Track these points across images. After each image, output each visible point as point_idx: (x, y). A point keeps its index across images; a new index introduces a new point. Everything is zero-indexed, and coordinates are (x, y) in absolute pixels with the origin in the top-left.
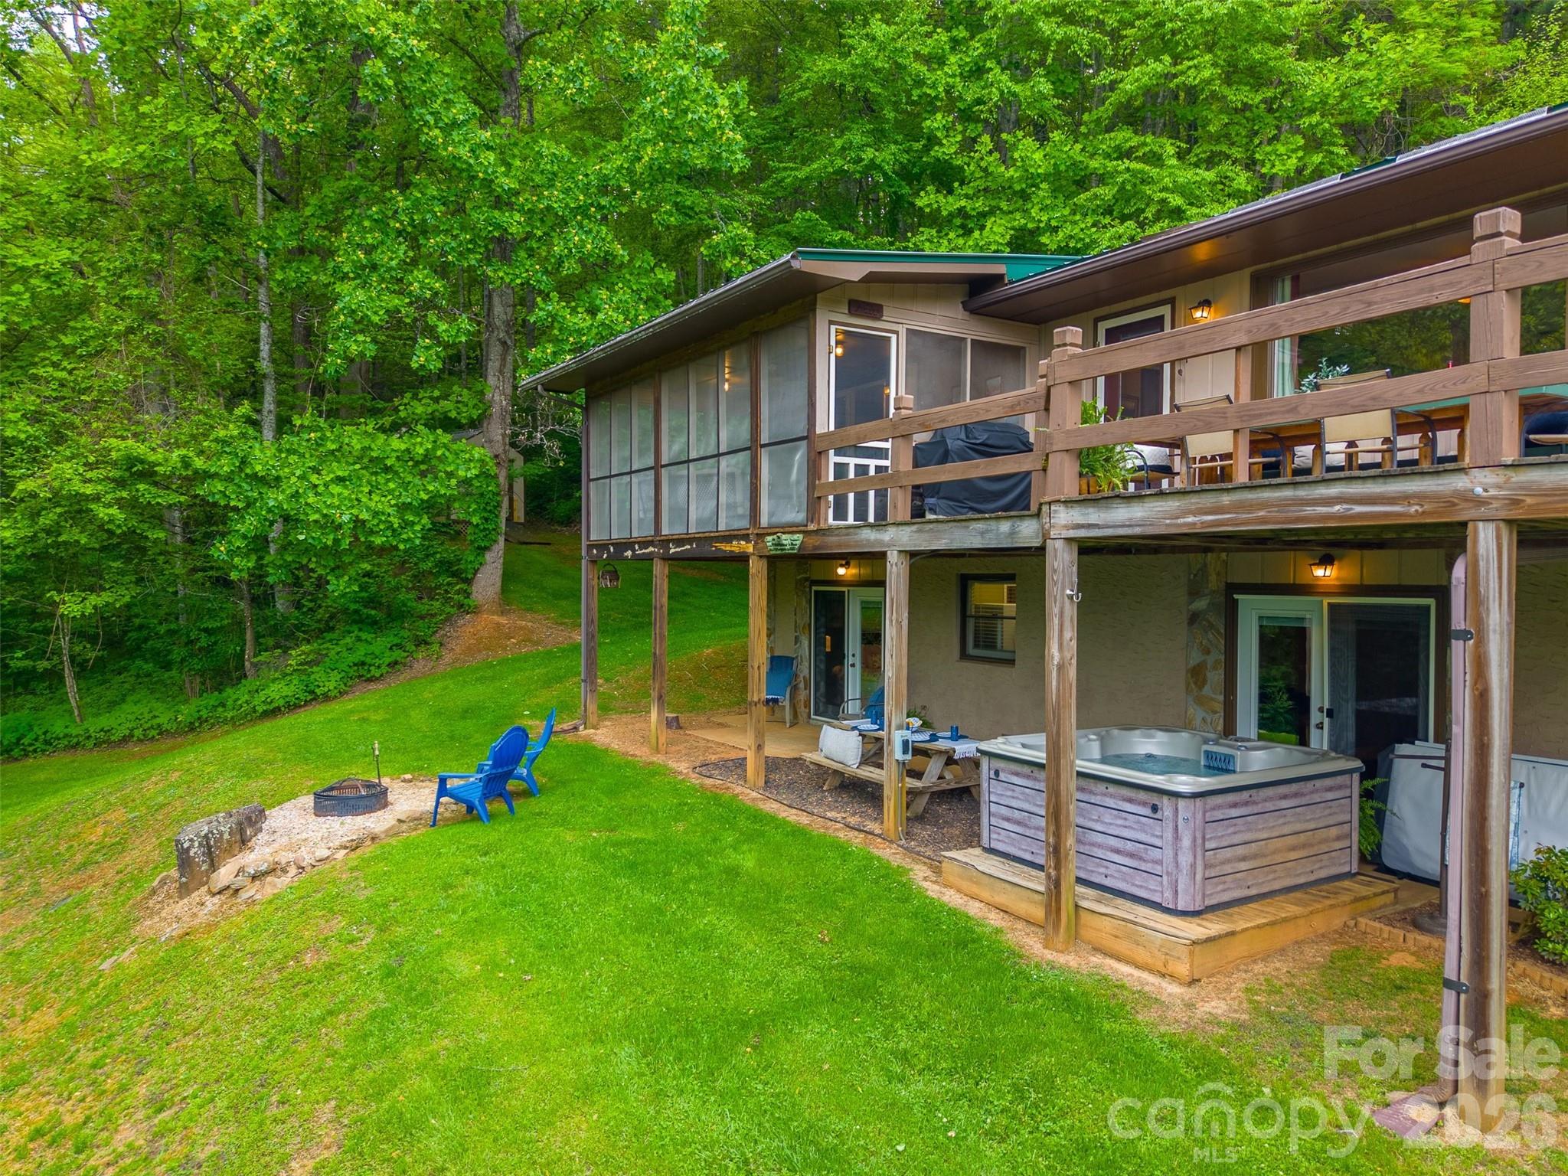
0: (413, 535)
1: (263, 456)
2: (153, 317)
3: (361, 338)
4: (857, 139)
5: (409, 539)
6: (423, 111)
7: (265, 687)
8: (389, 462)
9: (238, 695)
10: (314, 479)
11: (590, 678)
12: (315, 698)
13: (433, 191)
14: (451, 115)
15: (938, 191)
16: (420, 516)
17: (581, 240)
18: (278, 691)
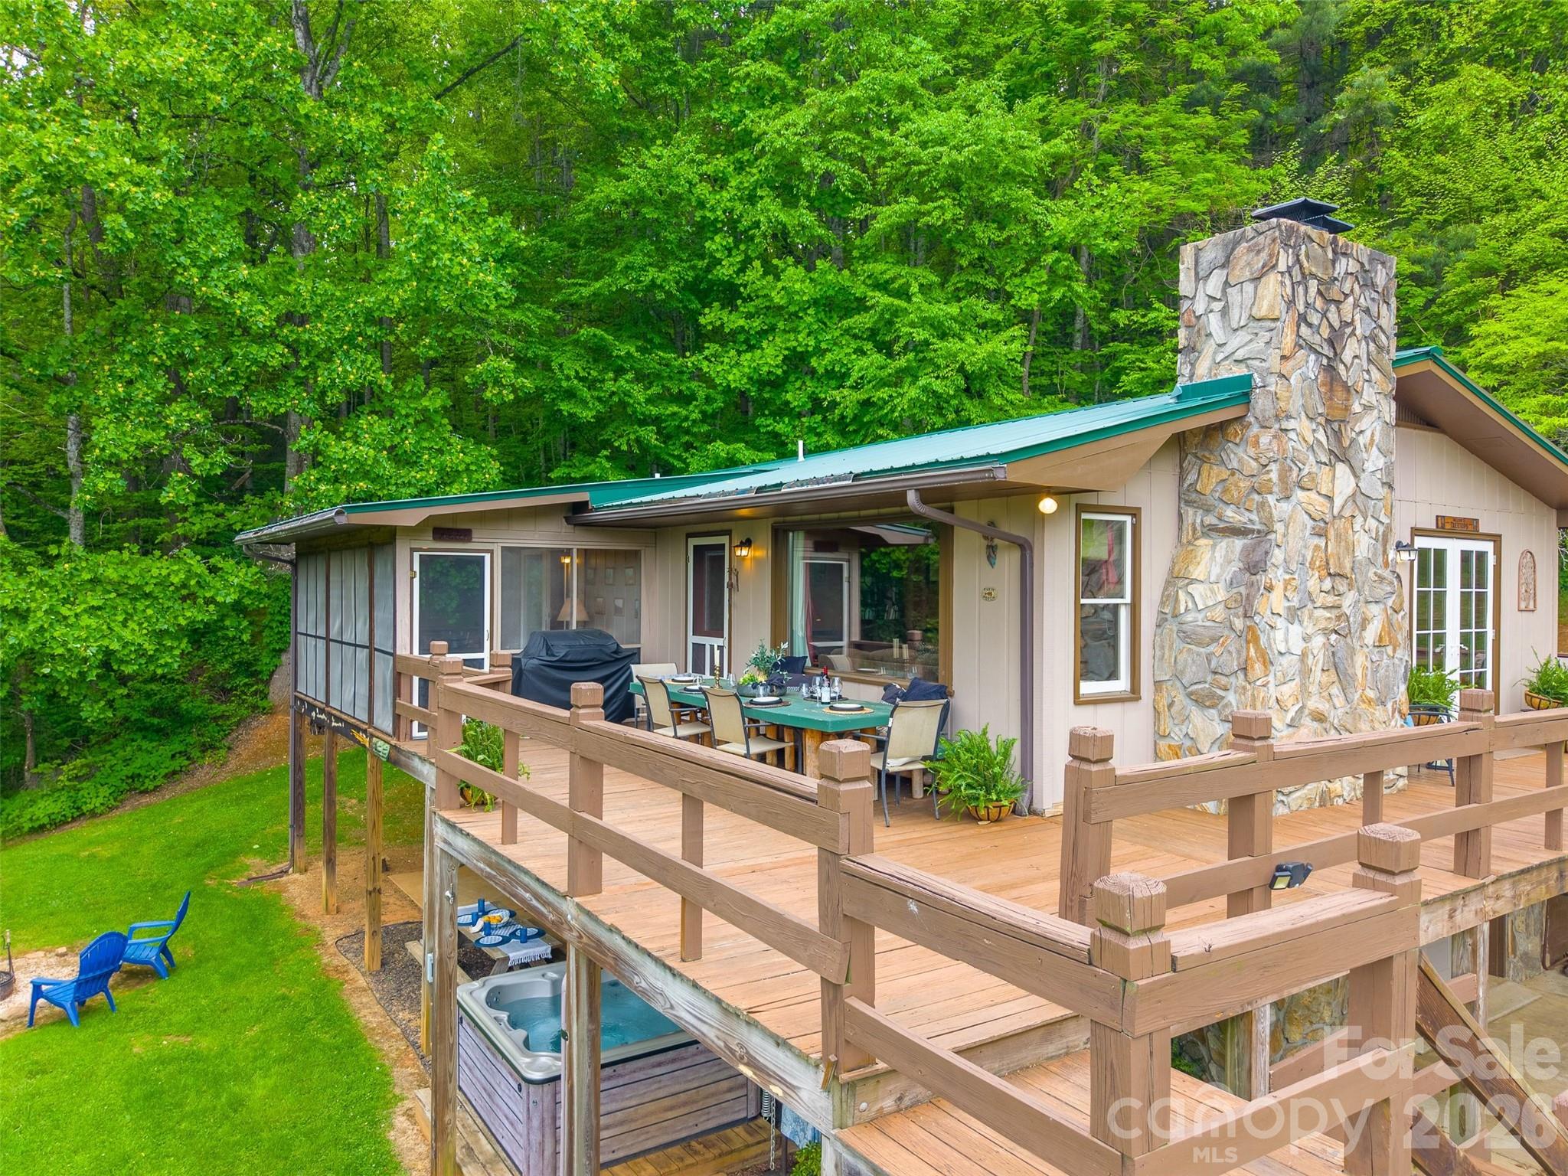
0: (171, 661)
3: (110, 475)
4: (638, 259)
5: (166, 665)
6: (178, 253)
8: (148, 589)
11: (297, 824)
12: (83, 814)
13: (193, 325)
14: (210, 253)
15: (723, 307)
16: (180, 640)
17: (346, 371)
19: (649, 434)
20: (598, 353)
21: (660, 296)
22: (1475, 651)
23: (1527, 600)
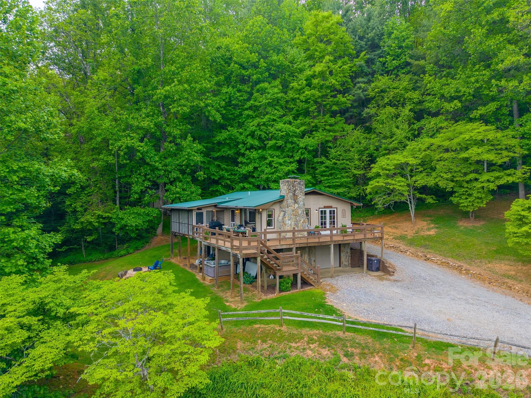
0: (145, 226)
1: (121, 214)
2: (101, 189)
3: (136, 195)
7: (120, 252)
8: (141, 214)
9: (115, 253)
10: (129, 218)
11: (172, 251)
12: (129, 253)
13: (148, 168)
15: (242, 158)
16: (147, 223)
17: (174, 175)
18: (123, 252)
19: (228, 182)
20: (219, 166)
21: (230, 156)
22: (333, 223)
23: (344, 216)
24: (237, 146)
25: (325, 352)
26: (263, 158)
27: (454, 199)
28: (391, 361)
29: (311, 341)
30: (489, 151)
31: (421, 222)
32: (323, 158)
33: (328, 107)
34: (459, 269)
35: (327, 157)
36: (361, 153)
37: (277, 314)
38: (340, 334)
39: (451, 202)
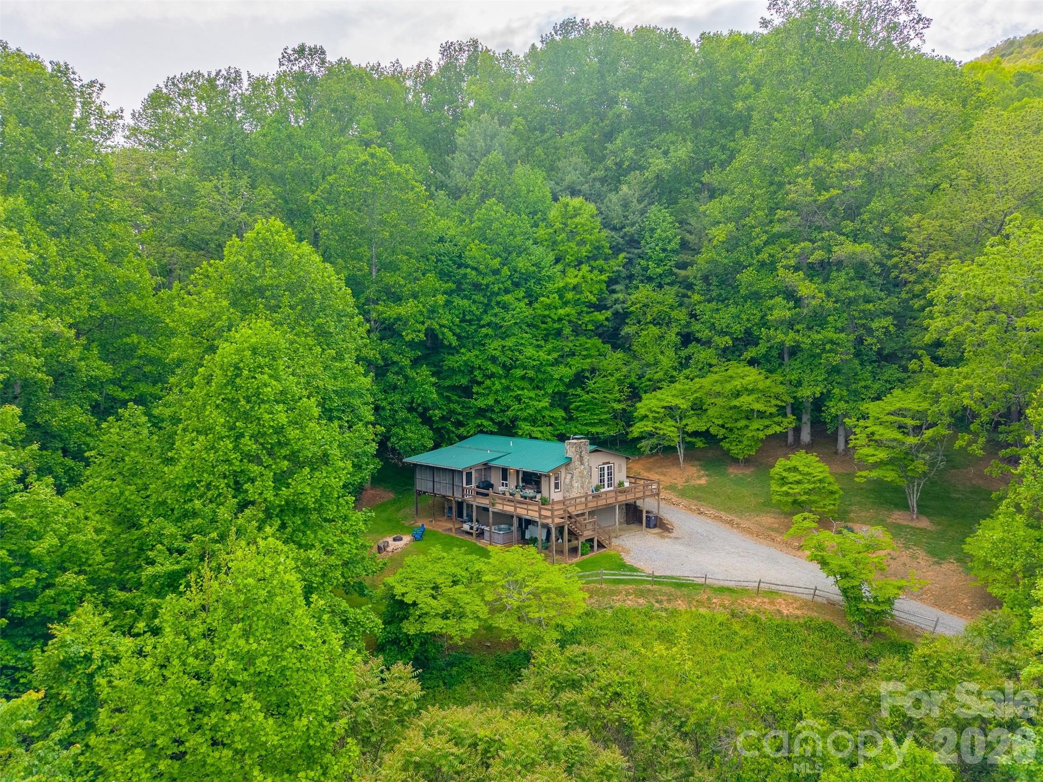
21: (463, 386)
22: (610, 479)
23: (620, 471)
24: (471, 372)
25: (641, 601)
26: (507, 389)
27: (725, 445)
28: (690, 602)
29: (628, 594)
30: (758, 400)
31: (691, 468)
32: (579, 390)
33: (584, 327)
34: (731, 523)
35: (583, 389)
36: (620, 382)
37: (597, 575)
38: (649, 586)
39: (722, 447)
